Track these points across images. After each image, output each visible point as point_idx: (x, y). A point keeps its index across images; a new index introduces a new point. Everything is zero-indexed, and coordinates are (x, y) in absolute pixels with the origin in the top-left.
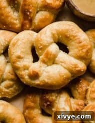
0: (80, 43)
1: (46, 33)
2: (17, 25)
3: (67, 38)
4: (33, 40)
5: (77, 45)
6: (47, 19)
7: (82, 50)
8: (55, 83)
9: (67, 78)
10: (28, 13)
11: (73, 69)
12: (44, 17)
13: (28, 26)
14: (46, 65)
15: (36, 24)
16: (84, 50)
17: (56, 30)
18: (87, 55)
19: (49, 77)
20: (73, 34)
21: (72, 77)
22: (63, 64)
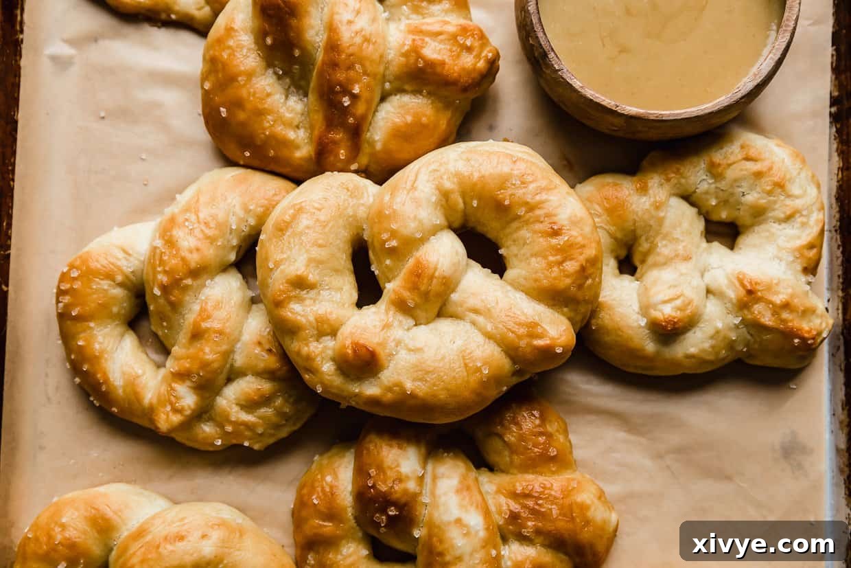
0: (556, 233)
1: (413, 188)
2: (298, 147)
3: (502, 210)
4: (362, 213)
5: (542, 242)
6: (424, 127)
7: (560, 263)
8: (443, 396)
9: (496, 379)
10: (346, 101)
11: (523, 343)
12: (409, 119)
13: (342, 154)
14: (411, 322)
15: (379, 146)
16: (571, 266)
17: (457, 174)
18: (580, 287)
19: (422, 372)
20: (529, 199)
21: (516, 373)
22: (480, 320)
